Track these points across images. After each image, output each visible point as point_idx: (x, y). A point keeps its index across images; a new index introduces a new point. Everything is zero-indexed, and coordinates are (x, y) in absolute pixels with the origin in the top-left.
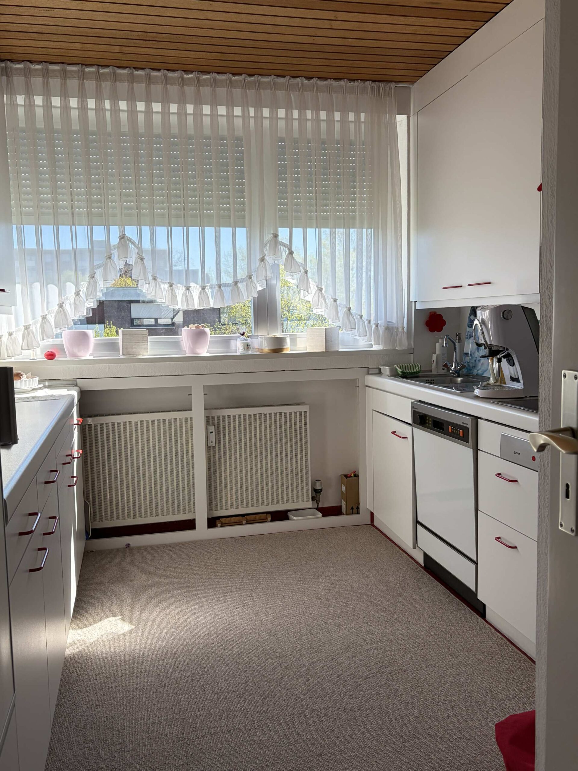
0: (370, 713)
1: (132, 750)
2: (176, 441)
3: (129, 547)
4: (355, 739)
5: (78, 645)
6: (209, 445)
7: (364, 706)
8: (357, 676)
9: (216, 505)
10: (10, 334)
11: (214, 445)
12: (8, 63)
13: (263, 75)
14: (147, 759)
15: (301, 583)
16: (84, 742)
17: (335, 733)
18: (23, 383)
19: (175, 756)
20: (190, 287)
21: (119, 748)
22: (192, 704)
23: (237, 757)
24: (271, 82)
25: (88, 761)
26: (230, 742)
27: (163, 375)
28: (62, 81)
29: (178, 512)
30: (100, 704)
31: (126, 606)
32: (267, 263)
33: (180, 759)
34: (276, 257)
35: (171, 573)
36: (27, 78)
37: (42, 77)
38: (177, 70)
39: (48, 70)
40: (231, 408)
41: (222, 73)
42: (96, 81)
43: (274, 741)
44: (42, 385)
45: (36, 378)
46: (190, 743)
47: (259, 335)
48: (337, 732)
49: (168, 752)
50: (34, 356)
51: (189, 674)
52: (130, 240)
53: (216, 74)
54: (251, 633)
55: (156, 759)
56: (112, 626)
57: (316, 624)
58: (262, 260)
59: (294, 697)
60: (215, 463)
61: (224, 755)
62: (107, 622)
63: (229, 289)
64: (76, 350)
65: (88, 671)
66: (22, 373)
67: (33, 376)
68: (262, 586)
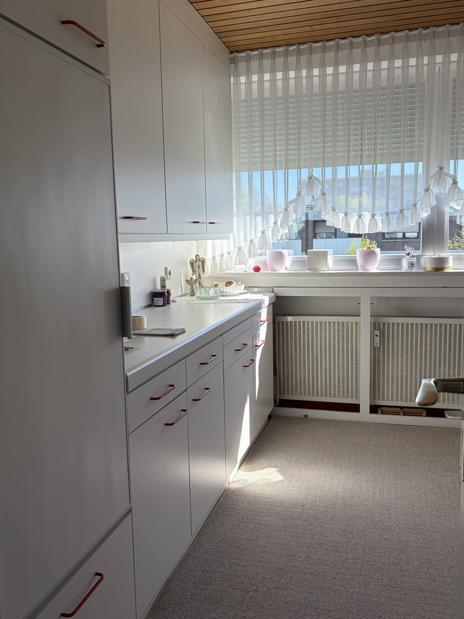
0: (440, 597)
1: (245, 566)
2: (348, 340)
3: (306, 417)
4: (417, 614)
5: (241, 483)
6: (375, 346)
7: (438, 590)
8: (444, 563)
9: (379, 395)
10: (229, 253)
11: (379, 346)
12: (236, 53)
13: (437, 26)
14: (251, 576)
15: (431, 473)
16: (217, 551)
17: (401, 604)
18: (232, 288)
19: (270, 580)
20: (362, 215)
21: (237, 562)
22: (299, 546)
23: (314, 596)
24: (445, 31)
25: (214, 564)
26: (314, 583)
27: (338, 287)
28: (272, 61)
29: (347, 397)
30: (238, 528)
31: (285, 462)
32: (431, 192)
33: (273, 584)
34: (440, 187)
35: (329, 444)
36: (248, 62)
37: (258, 60)
38: (361, 36)
39: (275, 52)
40: (397, 317)
41: (400, 31)
42: (296, 56)
43: (347, 593)
44: (246, 291)
45: (242, 286)
46: (285, 574)
47: (426, 255)
48: (404, 603)
49: (267, 576)
50: (246, 269)
51: (307, 523)
52: (317, 179)
53: (394, 33)
54: (369, 504)
55: (257, 578)
56: (269, 475)
57: (428, 510)
58: (427, 190)
59: (380, 565)
60: (379, 361)
61: (305, 591)
62: (267, 471)
63: (396, 216)
64: (275, 266)
65: (240, 503)
66: (233, 281)
67: (242, 284)
68: (397, 468)
